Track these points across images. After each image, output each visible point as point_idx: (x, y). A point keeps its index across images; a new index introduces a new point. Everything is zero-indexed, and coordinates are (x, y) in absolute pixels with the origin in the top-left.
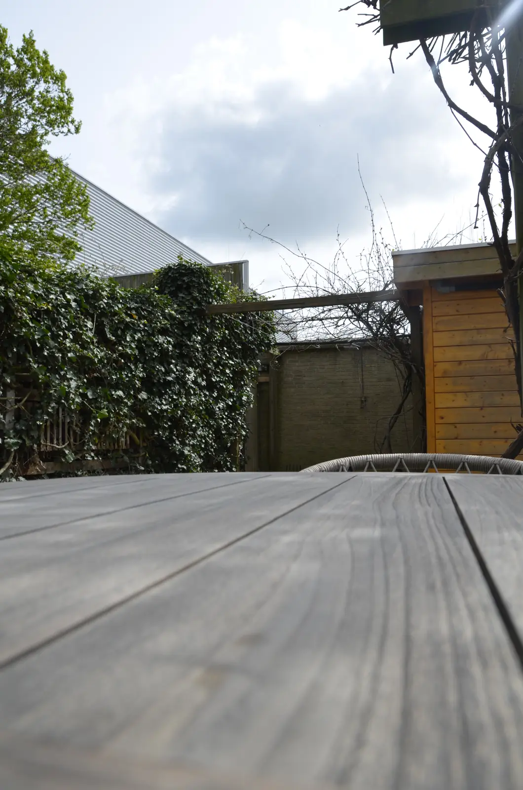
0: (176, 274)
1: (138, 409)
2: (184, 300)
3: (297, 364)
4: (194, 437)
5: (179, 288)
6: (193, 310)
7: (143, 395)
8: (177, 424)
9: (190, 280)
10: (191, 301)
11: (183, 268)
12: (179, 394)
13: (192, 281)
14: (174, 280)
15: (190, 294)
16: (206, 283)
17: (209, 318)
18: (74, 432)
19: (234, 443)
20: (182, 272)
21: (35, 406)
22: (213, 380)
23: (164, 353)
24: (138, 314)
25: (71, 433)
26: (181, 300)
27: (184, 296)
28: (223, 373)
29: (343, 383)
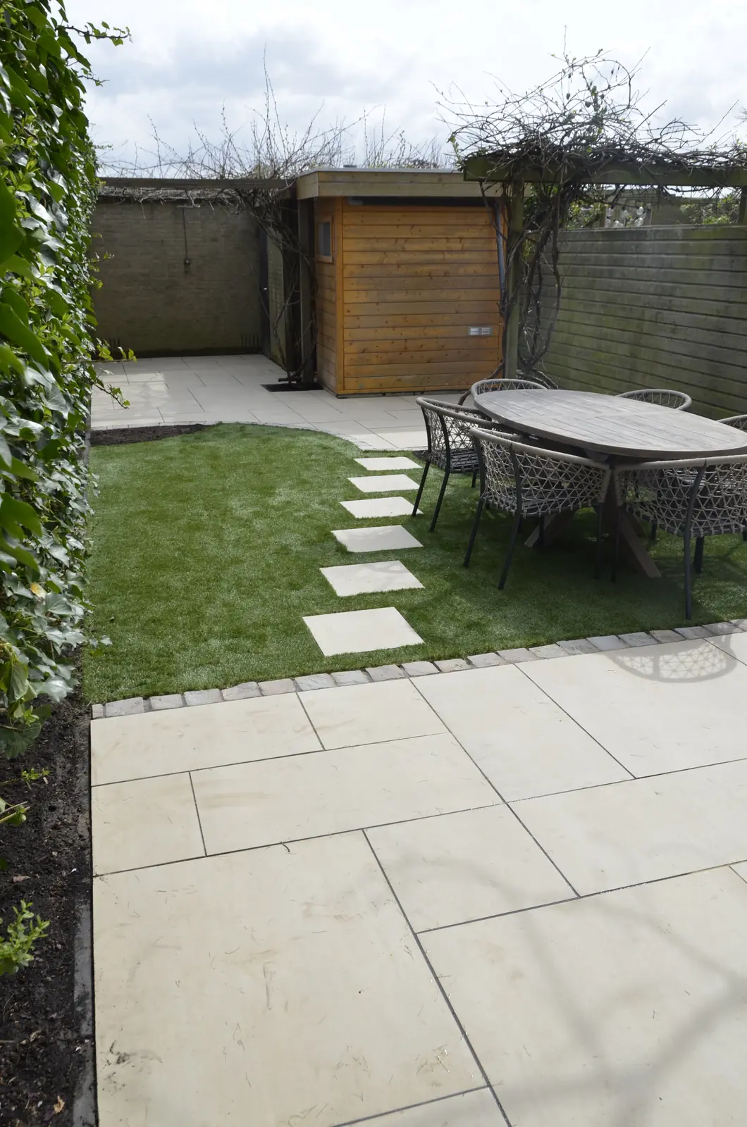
29: (162, 241)
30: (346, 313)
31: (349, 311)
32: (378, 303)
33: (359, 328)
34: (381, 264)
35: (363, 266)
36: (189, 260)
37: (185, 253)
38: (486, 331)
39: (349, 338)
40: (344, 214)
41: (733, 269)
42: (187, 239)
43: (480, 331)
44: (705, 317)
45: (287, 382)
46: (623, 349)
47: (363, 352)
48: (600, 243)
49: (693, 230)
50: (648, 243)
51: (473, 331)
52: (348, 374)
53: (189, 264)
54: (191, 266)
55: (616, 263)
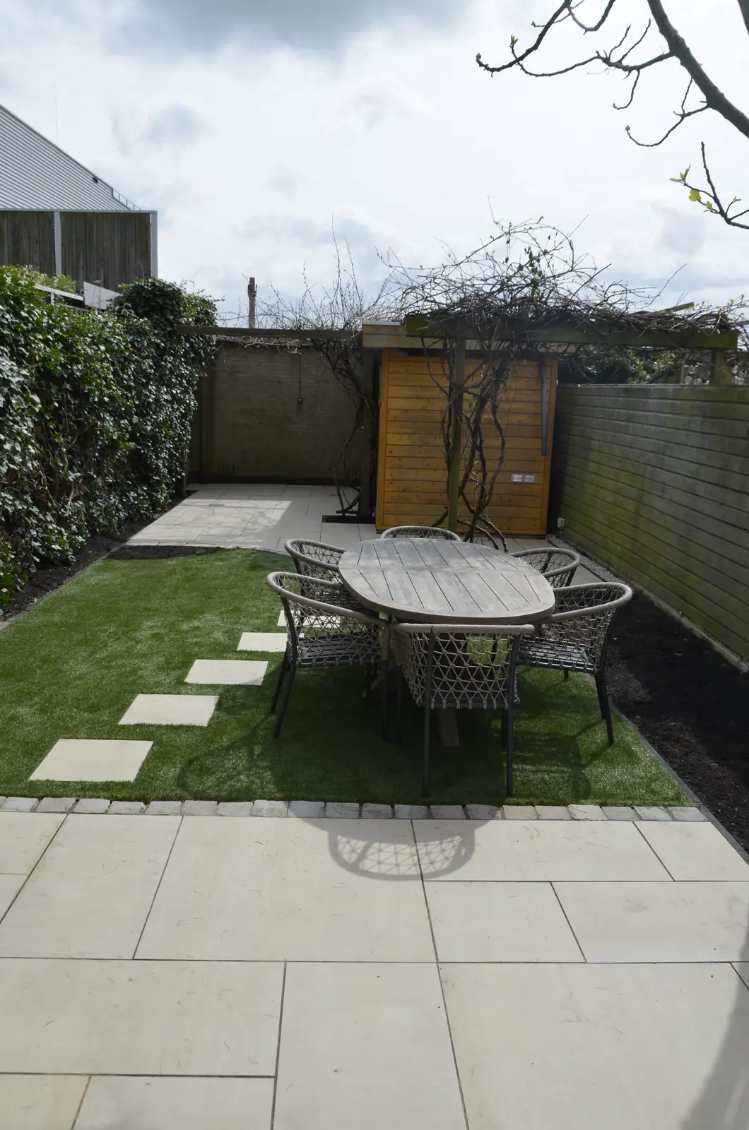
0: (150, 294)
2: (158, 322)
5: (153, 309)
6: (166, 331)
7: (135, 419)
8: (155, 439)
9: (163, 301)
10: (164, 322)
13: (165, 303)
15: (164, 315)
16: (178, 304)
19: (183, 449)
20: (156, 294)
22: (175, 392)
23: (147, 376)
24: (133, 346)
29: (280, 382)
30: (388, 454)
31: (391, 452)
32: (420, 446)
33: (400, 468)
34: (424, 410)
35: (407, 411)
36: (302, 399)
37: (298, 392)
38: (530, 478)
39: (390, 477)
40: (391, 364)
41: (703, 431)
42: (302, 381)
43: (523, 478)
44: (682, 477)
45: (341, 514)
46: (631, 506)
47: (404, 491)
48: (621, 399)
49: (679, 389)
50: (651, 401)
51: (517, 478)
52: (388, 511)
53: (301, 402)
54: (303, 404)
55: (629, 419)
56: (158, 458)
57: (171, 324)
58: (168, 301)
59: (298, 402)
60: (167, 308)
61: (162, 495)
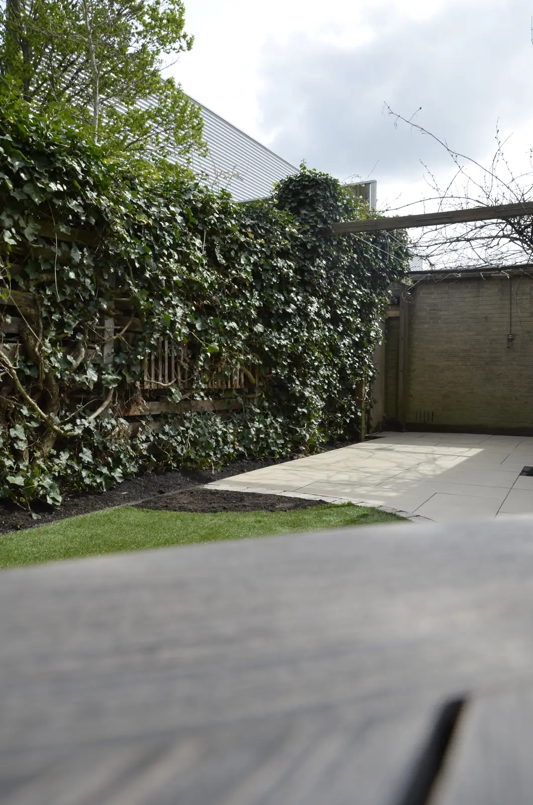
0: (298, 186)
1: (254, 344)
2: (307, 218)
3: (432, 296)
4: (316, 377)
5: (301, 204)
6: (317, 230)
7: (259, 328)
8: (297, 361)
9: (314, 193)
10: (316, 218)
11: (306, 179)
12: (300, 327)
13: (317, 195)
14: (295, 194)
15: (315, 210)
16: (333, 196)
17: (335, 240)
18: (182, 367)
19: (360, 385)
20: (305, 184)
21: (137, 337)
22: (339, 312)
23: (283, 278)
24: (254, 232)
25: (179, 369)
26: (303, 217)
27: (306, 212)
28: (350, 304)
29: (486, 318)
36: (514, 335)
37: (509, 328)
42: (513, 315)
53: (512, 339)
54: (515, 342)
56: (304, 384)
57: (325, 222)
58: (319, 192)
59: (509, 339)
60: (319, 201)
61: (308, 431)
